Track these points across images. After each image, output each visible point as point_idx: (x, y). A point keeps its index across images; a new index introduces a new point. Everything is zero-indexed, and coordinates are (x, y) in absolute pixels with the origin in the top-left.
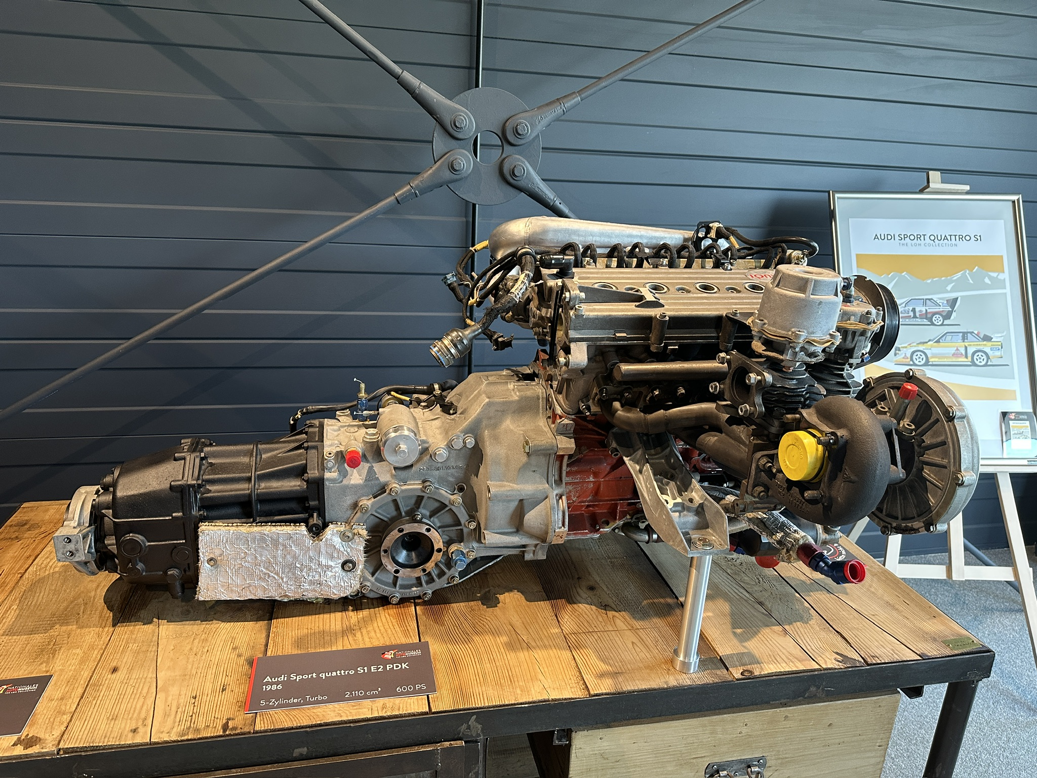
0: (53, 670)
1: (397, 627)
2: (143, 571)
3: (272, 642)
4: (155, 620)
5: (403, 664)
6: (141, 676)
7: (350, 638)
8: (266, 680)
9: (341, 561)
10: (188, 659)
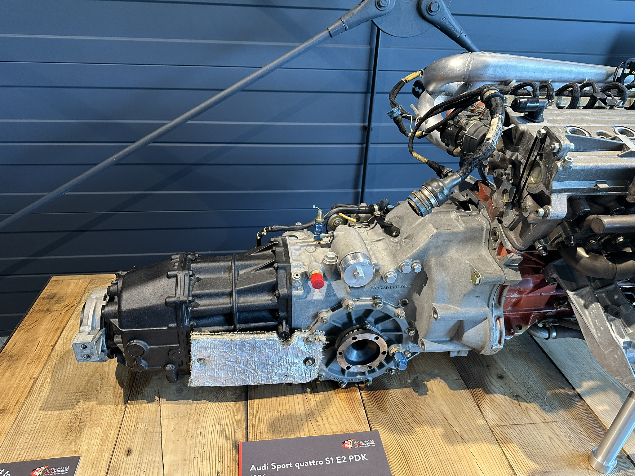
0: (81, 450)
1: (349, 412)
2: (146, 367)
3: (251, 425)
4: (157, 398)
5: (362, 455)
6: (150, 460)
7: (313, 423)
8: (252, 469)
9: (303, 359)
10: (186, 441)
